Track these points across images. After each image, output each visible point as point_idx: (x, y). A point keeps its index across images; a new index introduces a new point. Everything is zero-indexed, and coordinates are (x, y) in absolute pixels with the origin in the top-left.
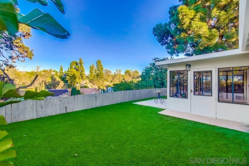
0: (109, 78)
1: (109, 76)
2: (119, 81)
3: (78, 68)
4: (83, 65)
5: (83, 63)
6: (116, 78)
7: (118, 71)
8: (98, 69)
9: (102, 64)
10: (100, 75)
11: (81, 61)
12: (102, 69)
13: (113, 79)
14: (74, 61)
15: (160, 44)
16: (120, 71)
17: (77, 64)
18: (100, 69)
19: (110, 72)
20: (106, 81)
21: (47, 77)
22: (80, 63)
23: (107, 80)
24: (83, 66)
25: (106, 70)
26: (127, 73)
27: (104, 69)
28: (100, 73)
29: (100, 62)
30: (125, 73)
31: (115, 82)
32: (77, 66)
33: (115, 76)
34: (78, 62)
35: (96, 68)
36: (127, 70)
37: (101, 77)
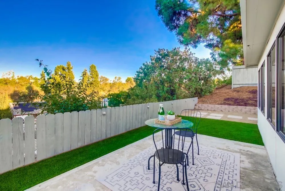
0: (106, 87)
1: (106, 84)
2: (119, 91)
3: (65, 74)
4: (71, 70)
5: (72, 68)
6: (115, 86)
7: (117, 79)
8: (91, 76)
9: (97, 70)
10: (94, 83)
11: (69, 65)
12: (97, 76)
13: (111, 88)
14: (60, 66)
15: (167, 28)
16: (120, 78)
17: (64, 69)
18: (95, 76)
19: (107, 79)
20: (102, 91)
21: (22, 86)
22: (68, 68)
23: (104, 90)
24: (72, 72)
25: (102, 77)
26: (128, 81)
27: (100, 76)
28: (94, 80)
29: (95, 67)
30: (126, 81)
31: (113, 91)
32: (64, 72)
33: (114, 84)
34: (66, 66)
35: (89, 74)
36: (128, 78)
37: (95, 85)
